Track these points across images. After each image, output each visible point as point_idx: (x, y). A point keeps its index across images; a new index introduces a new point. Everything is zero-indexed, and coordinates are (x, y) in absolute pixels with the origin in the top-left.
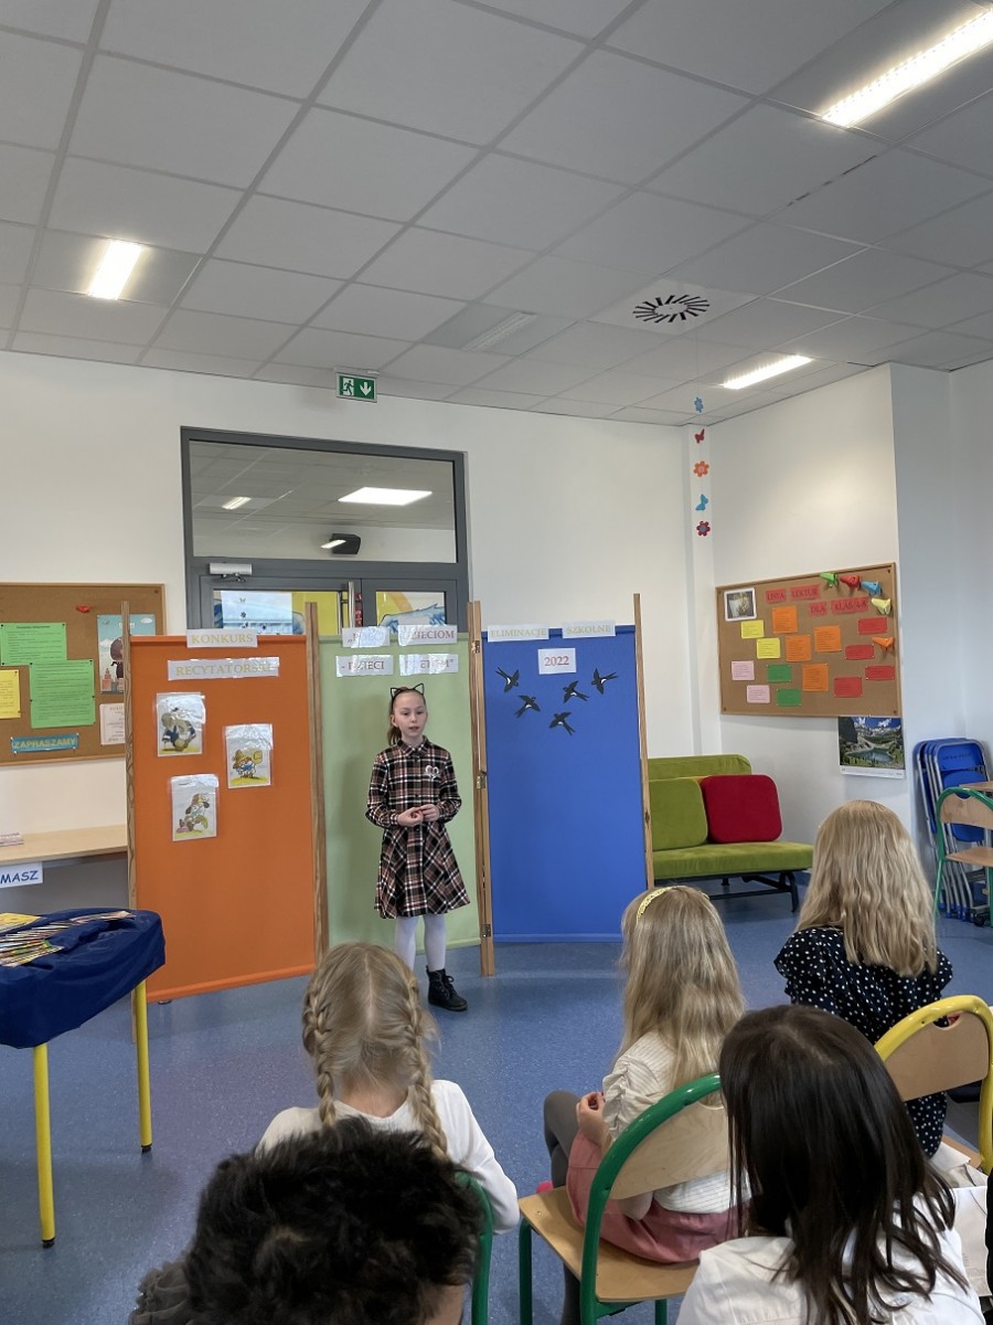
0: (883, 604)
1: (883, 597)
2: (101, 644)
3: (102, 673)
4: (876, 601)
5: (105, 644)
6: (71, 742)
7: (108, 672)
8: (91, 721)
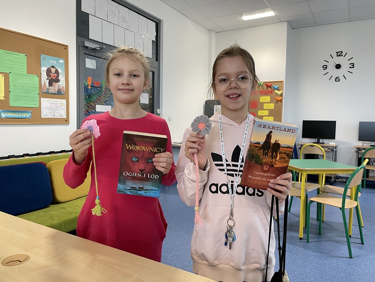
0: (279, 93)
2: (42, 68)
3: (43, 83)
4: (276, 91)
5: (44, 69)
6: (28, 115)
7: (45, 83)
8: (37, 106)
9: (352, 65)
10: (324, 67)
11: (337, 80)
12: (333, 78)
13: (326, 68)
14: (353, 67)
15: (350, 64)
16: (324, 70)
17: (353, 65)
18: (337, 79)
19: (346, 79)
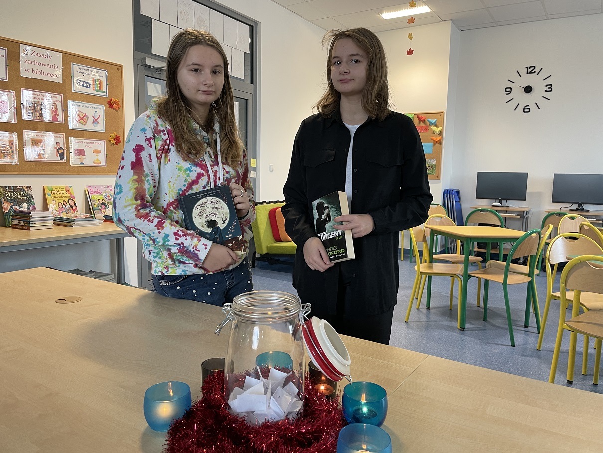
0: (437, 130)
1: (436, 126)
4: (433, 128)
10: (508, 90)
11: (526, 110)
13: (511, 92)
14: (550, 90)
15: (546, 86)
16: (506, 94)
19: (539, 108)
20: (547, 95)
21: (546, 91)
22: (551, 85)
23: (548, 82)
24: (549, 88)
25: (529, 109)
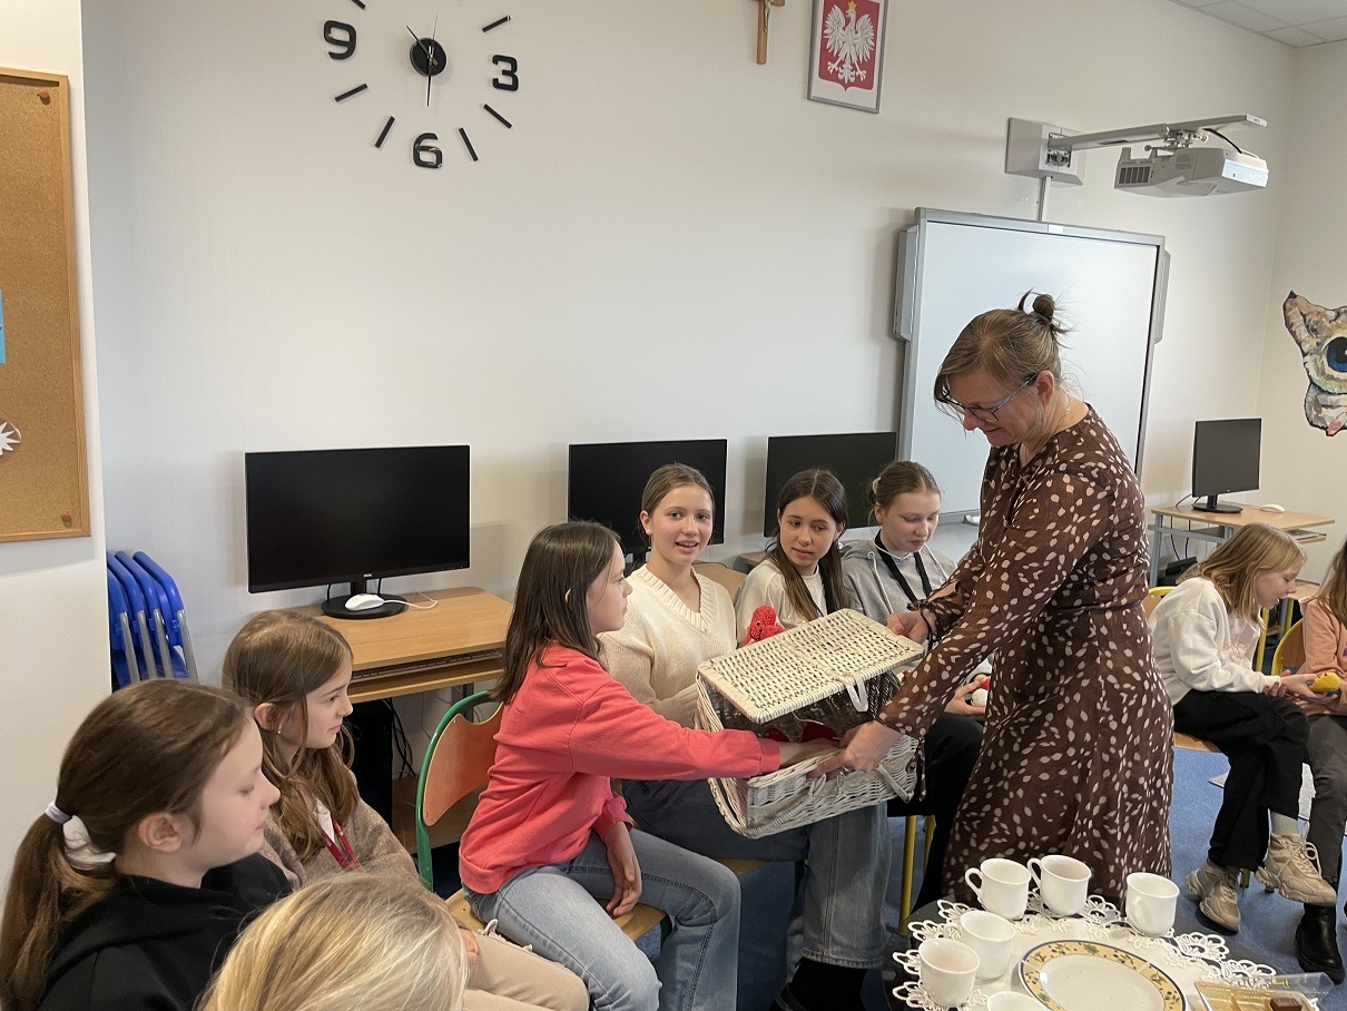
9: (508, 67)
10: (337, 34)
11: (425, 156)
12: (401, 140)
13: (351, 46)
14: (507, 81)
15: (497, 59)
16: (333, 56)
17: (511, 73)
18: (425, 152)
19: (475, 158)
20: (500, 100)
21: (496, 83)
22: (513, 62)
23: (501, 42)
24: (505, 73)
25: (439, 154)
